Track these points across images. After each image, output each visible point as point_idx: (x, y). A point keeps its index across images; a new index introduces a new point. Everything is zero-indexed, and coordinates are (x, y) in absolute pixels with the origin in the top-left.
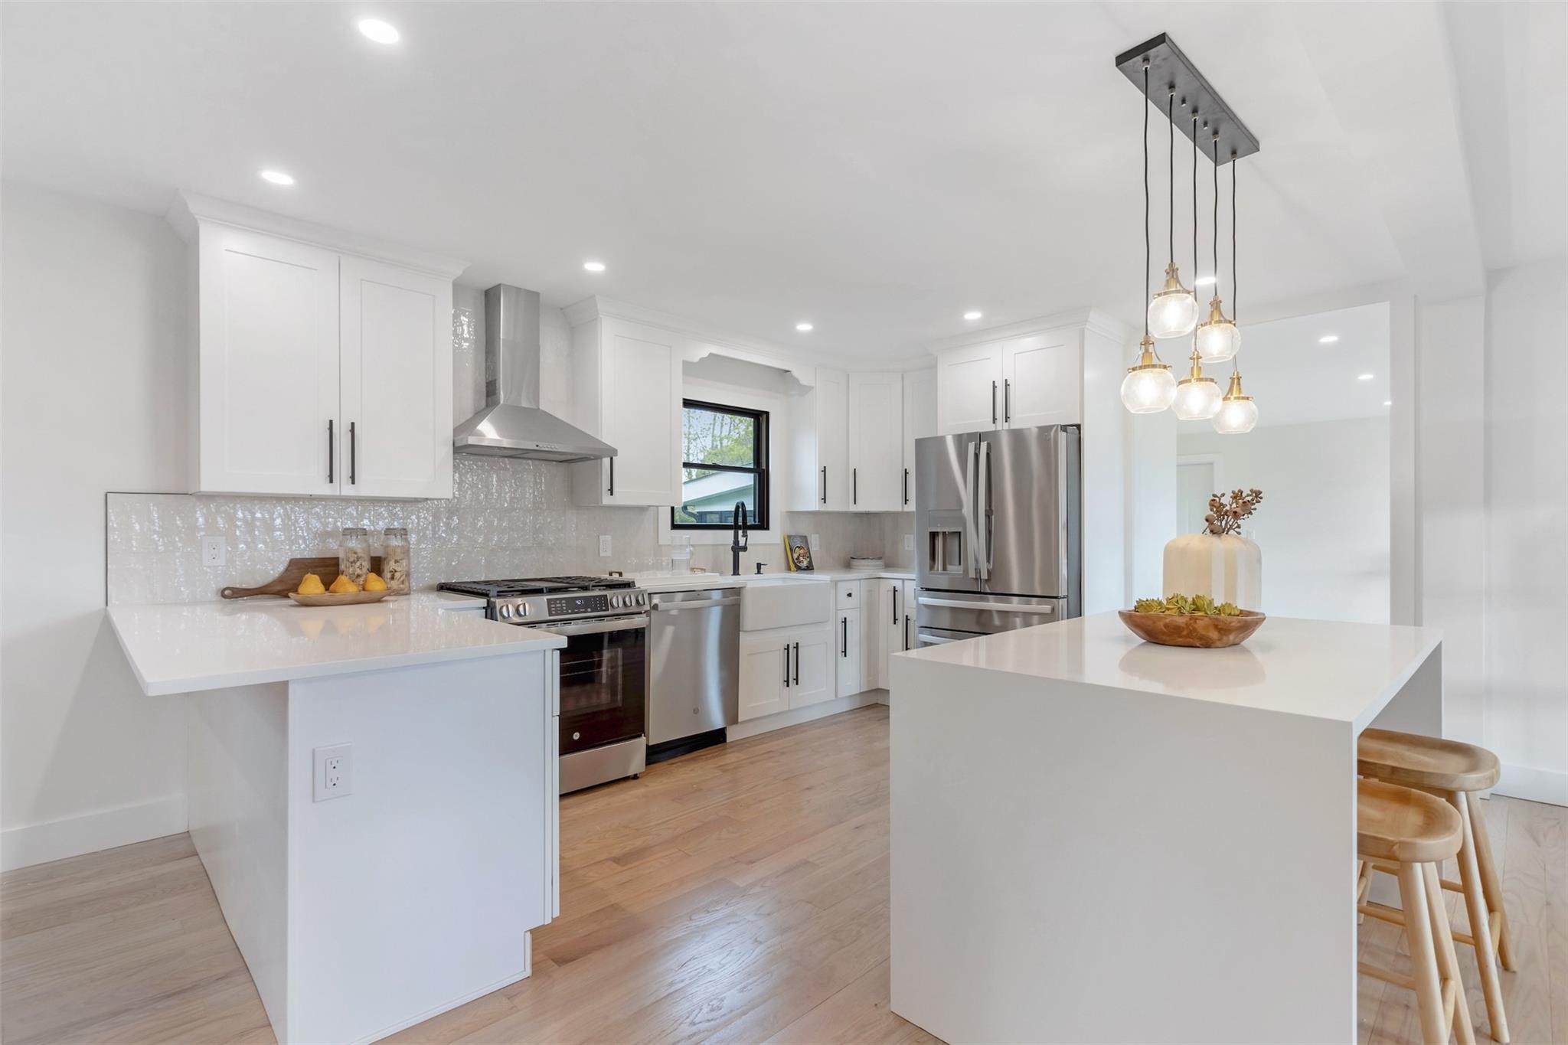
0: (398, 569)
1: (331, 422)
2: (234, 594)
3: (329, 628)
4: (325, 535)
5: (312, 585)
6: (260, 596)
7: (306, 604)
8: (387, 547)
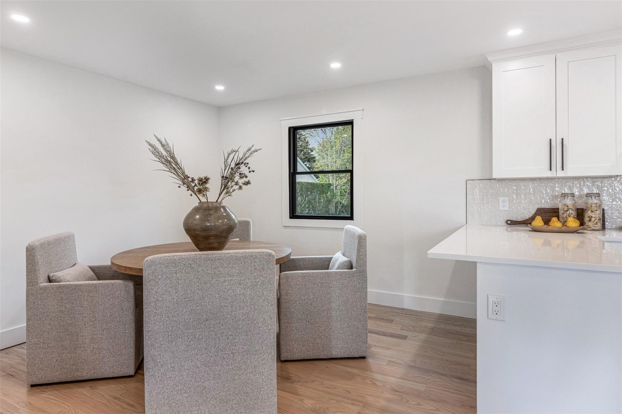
0: (593, 216)
1: (550, 140)
2: (512, 223)
3: (547, 243)
4: (555, 197)
5: (538, 222)
6: (523, 225)
7: (535, 230)
8: (587, 203)
